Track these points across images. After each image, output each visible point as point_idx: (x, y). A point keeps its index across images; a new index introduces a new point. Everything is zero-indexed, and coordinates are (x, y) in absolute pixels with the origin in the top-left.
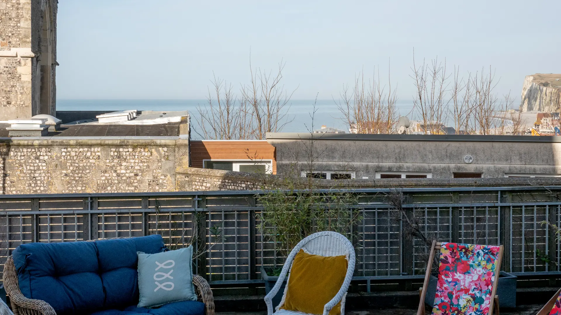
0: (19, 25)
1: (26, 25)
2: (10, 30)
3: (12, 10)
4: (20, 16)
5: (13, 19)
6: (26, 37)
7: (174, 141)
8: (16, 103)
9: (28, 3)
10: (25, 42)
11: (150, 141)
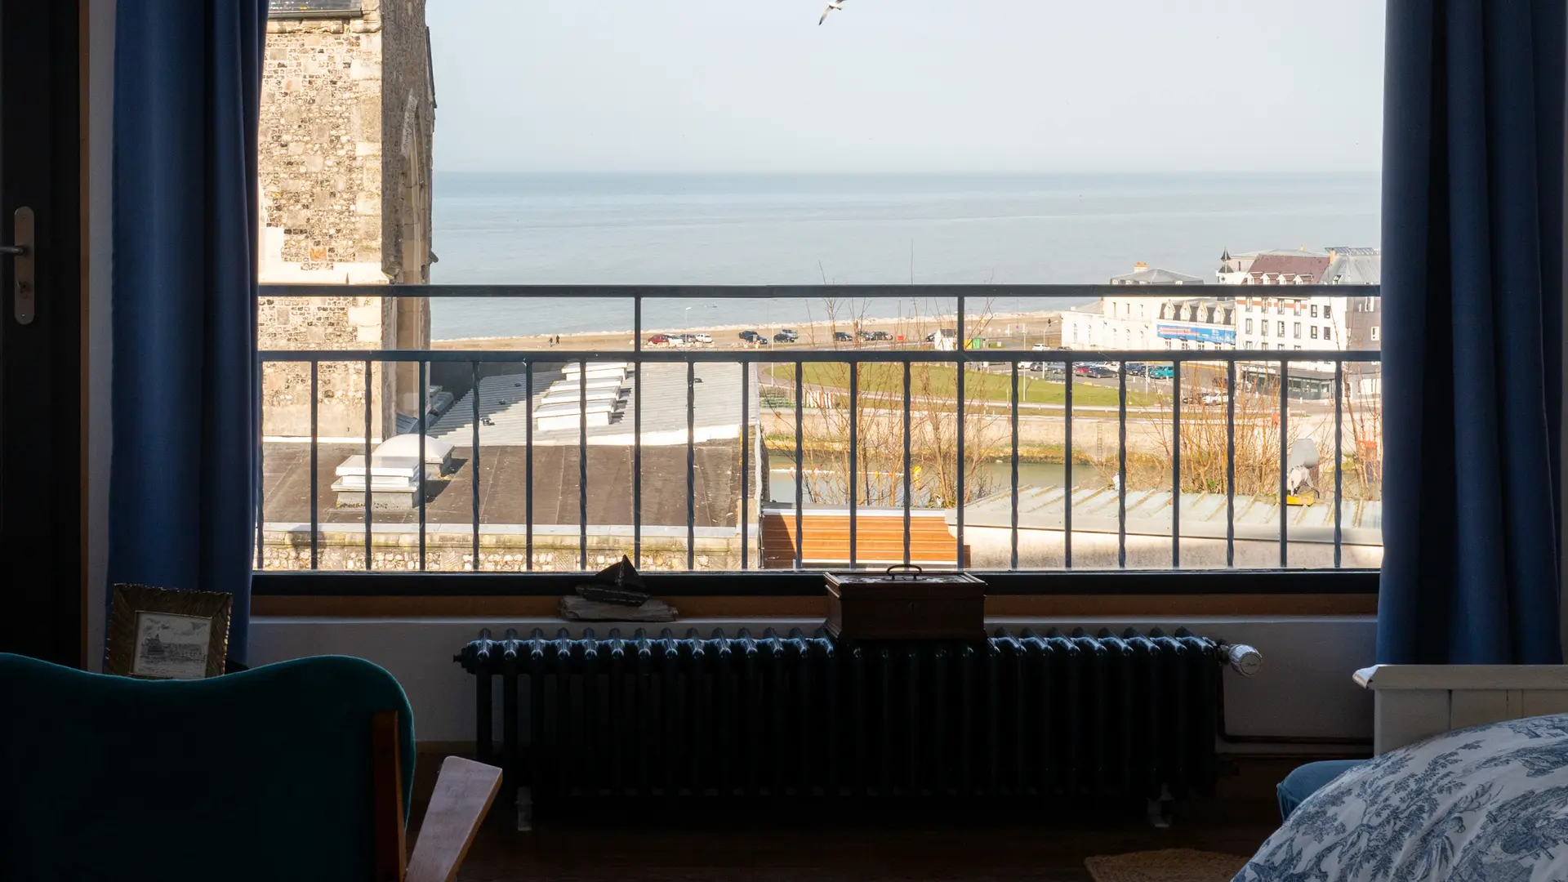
0: (352, 208)
1: (369, 207)
2: (332, 219)
3: (338, 173)
4: (355, 188)
5: (338, 195)
6: (370, 236)
7: (725, 542)
8: (347, 396)
9: (374, 156)
10: (368, 248)
11: (669, 539)
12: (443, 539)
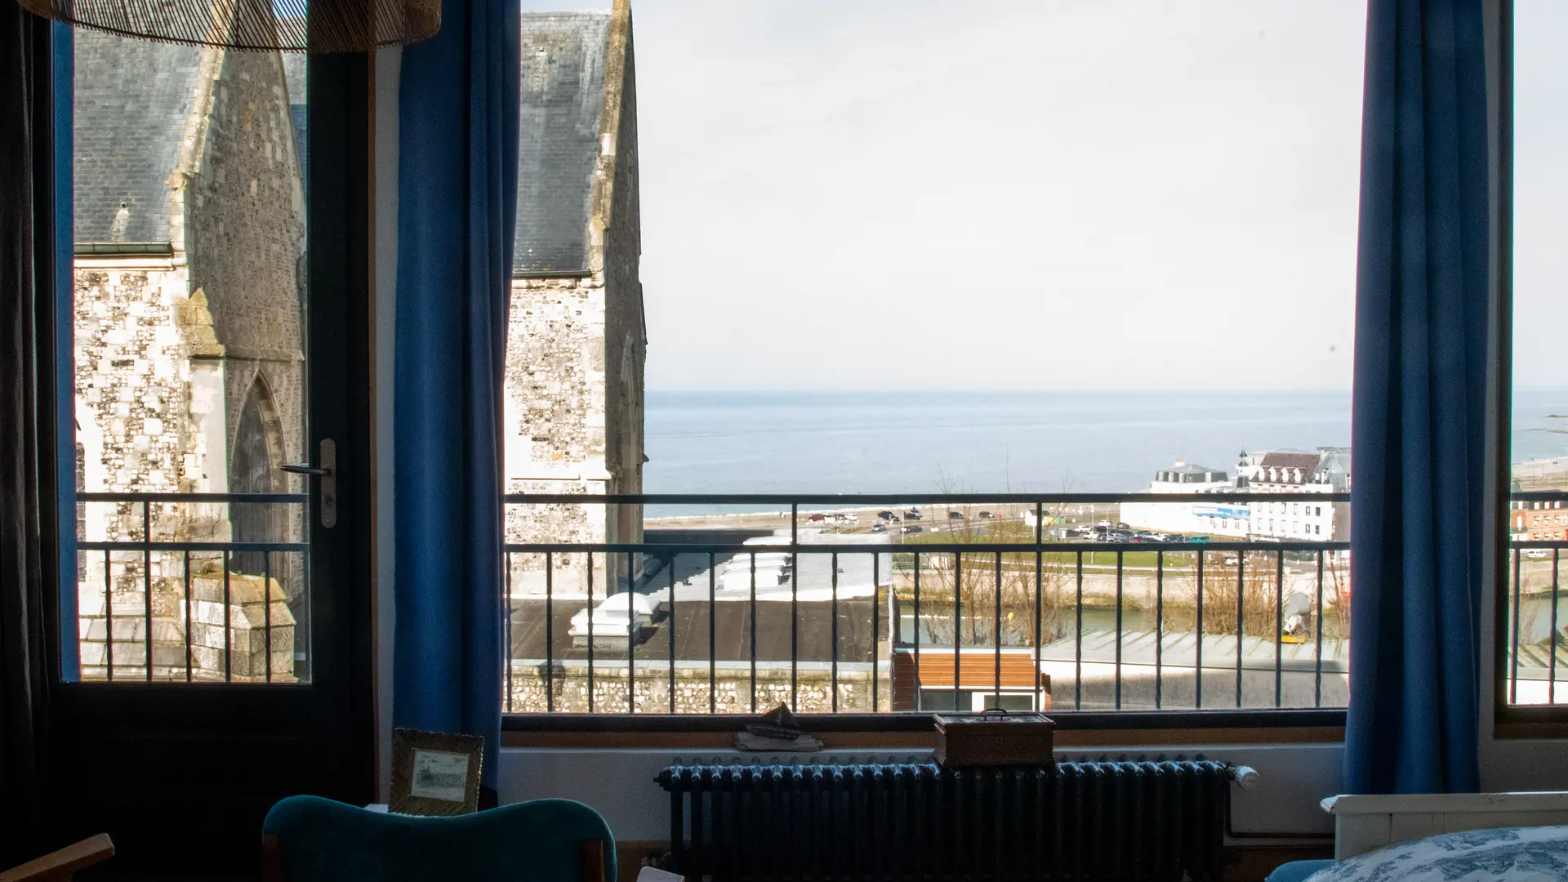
0: (583, 421)
1: (596, 422)
2: (568, 430)
3: (572, 394)
4: (585, 406)
5: (572, 411)
6: (597, 443)
7: (865, 674)
8: (579, 563)
9: (599, 382)
10: (595, 452)
11: (823, 672)
12: (653, 672)
